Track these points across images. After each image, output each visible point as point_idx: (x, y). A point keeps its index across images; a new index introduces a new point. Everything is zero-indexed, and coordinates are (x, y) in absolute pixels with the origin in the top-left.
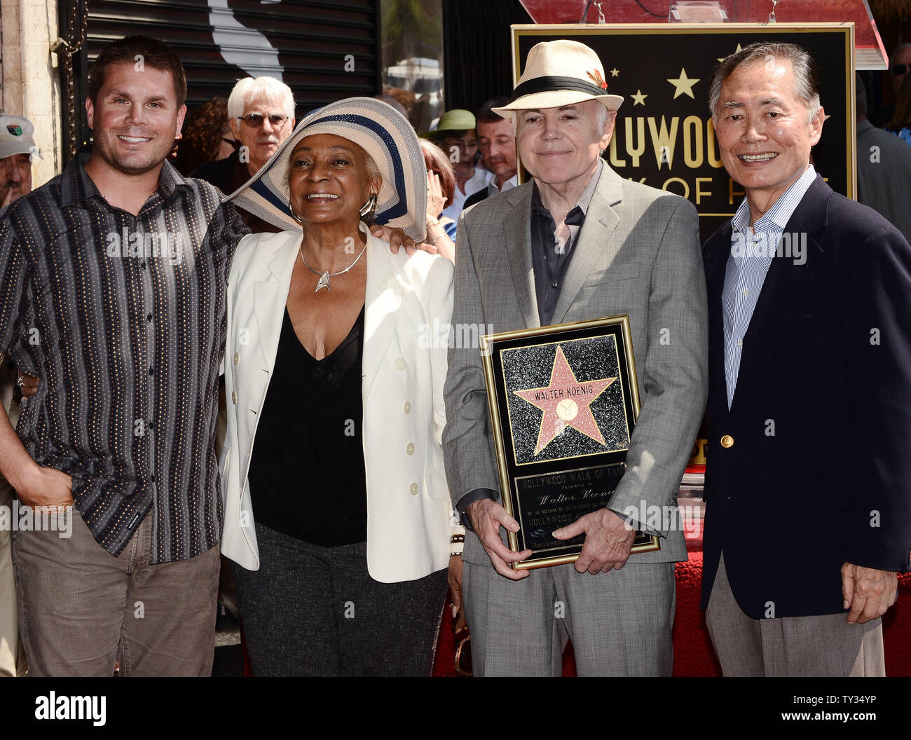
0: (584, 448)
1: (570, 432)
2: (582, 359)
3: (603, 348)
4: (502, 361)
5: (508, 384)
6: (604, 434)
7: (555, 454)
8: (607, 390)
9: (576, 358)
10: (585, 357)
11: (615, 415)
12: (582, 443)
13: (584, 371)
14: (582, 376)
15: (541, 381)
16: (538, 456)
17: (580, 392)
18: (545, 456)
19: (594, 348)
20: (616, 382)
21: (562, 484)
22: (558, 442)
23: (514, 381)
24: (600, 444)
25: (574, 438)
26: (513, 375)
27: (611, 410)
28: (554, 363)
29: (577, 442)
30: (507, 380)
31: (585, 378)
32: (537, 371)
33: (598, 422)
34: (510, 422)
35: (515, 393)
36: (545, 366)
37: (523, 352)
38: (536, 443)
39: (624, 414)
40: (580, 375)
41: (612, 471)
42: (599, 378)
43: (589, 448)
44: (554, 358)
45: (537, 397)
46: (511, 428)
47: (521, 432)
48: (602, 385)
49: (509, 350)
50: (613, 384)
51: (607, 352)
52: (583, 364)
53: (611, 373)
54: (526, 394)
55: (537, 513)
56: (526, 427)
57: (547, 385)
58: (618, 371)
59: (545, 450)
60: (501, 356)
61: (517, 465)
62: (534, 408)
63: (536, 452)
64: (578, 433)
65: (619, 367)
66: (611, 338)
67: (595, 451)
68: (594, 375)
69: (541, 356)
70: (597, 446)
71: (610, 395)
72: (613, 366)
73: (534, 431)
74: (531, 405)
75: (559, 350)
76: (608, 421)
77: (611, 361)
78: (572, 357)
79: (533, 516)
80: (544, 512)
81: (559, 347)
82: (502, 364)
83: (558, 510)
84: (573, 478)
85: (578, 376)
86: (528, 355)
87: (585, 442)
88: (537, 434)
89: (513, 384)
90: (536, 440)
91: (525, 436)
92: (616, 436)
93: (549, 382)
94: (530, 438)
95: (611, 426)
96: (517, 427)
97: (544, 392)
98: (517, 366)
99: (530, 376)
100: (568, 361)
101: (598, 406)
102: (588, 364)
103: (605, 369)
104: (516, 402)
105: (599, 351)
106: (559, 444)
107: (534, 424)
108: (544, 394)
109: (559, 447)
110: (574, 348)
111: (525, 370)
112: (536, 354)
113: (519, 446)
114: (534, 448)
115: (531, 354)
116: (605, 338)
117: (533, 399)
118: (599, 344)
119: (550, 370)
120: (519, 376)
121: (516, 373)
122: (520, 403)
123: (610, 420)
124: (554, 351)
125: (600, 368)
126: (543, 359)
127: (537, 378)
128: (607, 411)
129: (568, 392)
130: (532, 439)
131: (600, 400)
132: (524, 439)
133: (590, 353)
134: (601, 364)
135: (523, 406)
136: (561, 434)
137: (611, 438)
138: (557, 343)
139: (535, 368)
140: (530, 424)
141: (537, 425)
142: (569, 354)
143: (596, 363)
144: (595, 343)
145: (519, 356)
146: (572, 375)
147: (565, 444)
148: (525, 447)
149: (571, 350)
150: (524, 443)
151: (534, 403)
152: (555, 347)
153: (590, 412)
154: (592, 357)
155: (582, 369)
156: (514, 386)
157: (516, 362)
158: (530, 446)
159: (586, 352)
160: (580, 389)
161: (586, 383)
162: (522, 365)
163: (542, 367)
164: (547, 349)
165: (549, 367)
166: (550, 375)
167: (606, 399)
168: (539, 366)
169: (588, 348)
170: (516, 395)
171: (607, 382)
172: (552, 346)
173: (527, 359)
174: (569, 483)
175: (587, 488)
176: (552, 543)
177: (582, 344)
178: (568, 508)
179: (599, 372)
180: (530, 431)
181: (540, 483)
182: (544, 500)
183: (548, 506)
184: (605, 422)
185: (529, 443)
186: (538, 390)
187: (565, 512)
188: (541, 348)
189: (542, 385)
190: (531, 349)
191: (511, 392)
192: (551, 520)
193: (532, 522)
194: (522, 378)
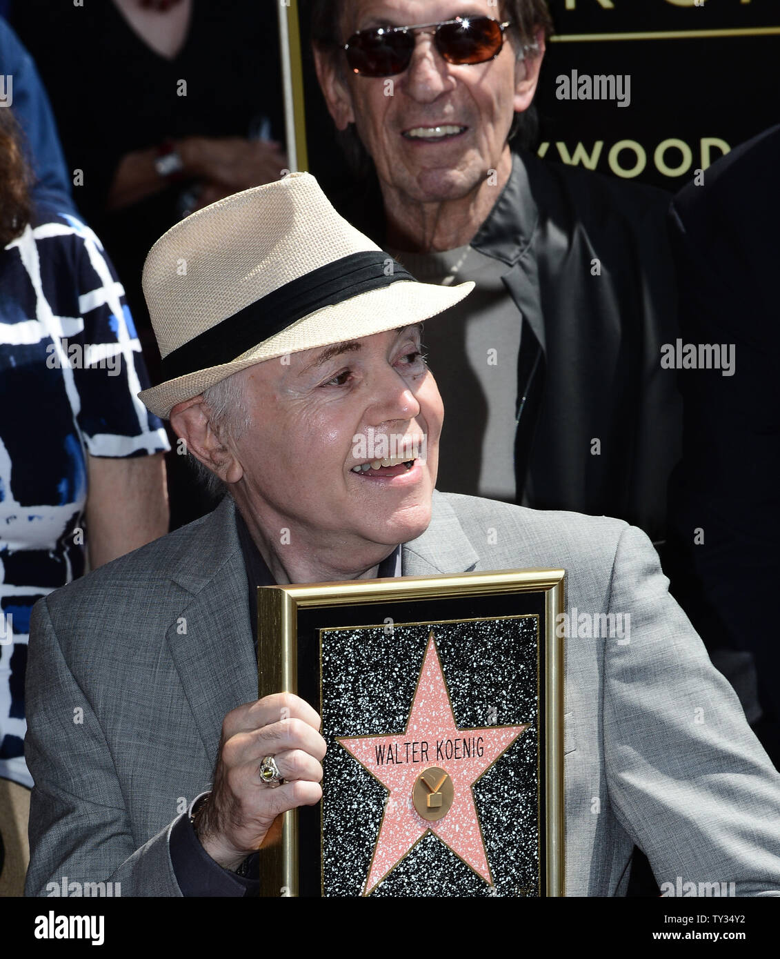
0: (455, 894)
1: (433, 849)
3: (514, 648)
4: (321, 653)
5: (329, 717)
6: (495, 859)
8: (510, 751)
9: (463, 667)
10: (479, 666)
11: (519, 815)
13: (473, 698)
14: (467, 712)
17: (460, 753)
19: (499, 646)
20: (528, 734)
22: (406, 873)
23: (340, 709)
24: (484, 885)
25: (438, 867)
26: (339, 696)
27: (516, 801)
30: (327, 706)
31: (473, 720)
32: (386, 689)
33: (486, 829)
35: (338, 740)
36: (403, 679)
37: (364, 638)
38: (366, 871)
40: (464, 711)
44: (420, 661)
45: (379, 757)
46: (323, 829)
47: (340, 839)
48: (500, 740)
49: (337, 630)
50: (521, 740)
51: (520, 658)
52: (473, 684)
53: (519, 715)
54: (360, 748)
56: (350, 829)
57: (400, 729)
59: (381, 888)
60: (320, 643)
62: (373, 782)
63: (365, 891)
64: (447, 852)
66: (531, 623)
69: (395, 654)
70: (479, 889)
71: (515, 766)
72: (528, 694)
74: (367, 774)
76: (506, 829)
77: (527, 683)
78: (454, 664)
81: (431, 635)
82: (322, 666)
85: (460, 710)
86: (373, 648)
87: (456, 873)
89: (339, 720)
90: (367, 863)
92: (517, 869)
93: (405, 721)
94: (356, 858)
95: (510, 843)
96: (333, 828)
97: (394, 744)
98: (348, 674)
99: (371, 701)
100: (446, 673)
101: (490, 791)
102: (482, 684)
103: (512, 700)
104: (339, 763)
105: (507, 654)
106: (409, 879)
107: (366, 823)
108: (394, 750)
109: (408, 884)
110: (461, 640)
111: (364, 685)
112: (387, 646)
113: (334, 875)
114: (360, 883)
115: (379, 646)
116: (519, 621)
117: (370, 760)
118: (507, 637)
119: (410, 691)
120: (350, 699)
121: (346, 690)
122: (345, 768)
123: (510, 828)
124: (422, 646)
125: (503, 697)
126: (400, 661)
127: (383, 707)
128: (506, 805)
129: (439, 750)
130: (359, 862)
131: (494, 777)
132: (345, 860)
133: (489, 659)
134: (505, 686)
135: (350, 775)
136: (415, 854)
137: (507, 873)
138: (429, 624)
139: (382, 682)
140: (359, 822)
141: (372, 826)
142: (449, 653)
143: (496, 685)
144: (499, 633)
145: (355, 648)
146: (445, 710)
147: (420, 880)
148: (344, 879)
149: (453, 646)
150: (344, 870)
151: (373, 768)
152: (423, 633)
153: (473, 803)
154: (492, 667)
155: (469, 695)
156: (339, 723)
157: (348, 663)
158: (355, 878)
159: (482, 655)
160: (460, 744)
161: (471, 734)
162: (360, 672)
163: (395, 680)
164: (411, 639)
165: (408, 683)
166: (409, 704)
167: (506, 773)
168: (389, 678)
169: (485, 645)
170: (340, 747)
171: (514, 732)
172: (420, 630)
173: (368, 658)
177: (475, 632)
179: (500, 705)
180: (359, 838)
184: (498, 831)
185: (353, 869)
186: (382, 739)
188: (397, 634)
189: (391, 726)
190: (378, 634)
191: (332, 738)
194: (355, 704)
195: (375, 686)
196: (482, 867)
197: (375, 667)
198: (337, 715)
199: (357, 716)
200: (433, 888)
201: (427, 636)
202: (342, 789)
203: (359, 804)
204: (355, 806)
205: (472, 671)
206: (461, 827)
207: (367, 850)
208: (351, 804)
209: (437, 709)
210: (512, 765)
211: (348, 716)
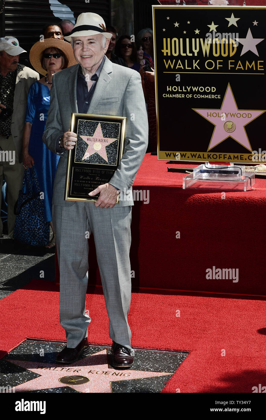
0: (100, 162)
6: (108, 158)
7: (89, 161)
8: (113, 143)
9: (105, 129)
11: (114, 152)
13: (106, 134)
14: (105, 135)
15: (91, 134)
16: (83, 161)
18: (86, 161)
19: (112, 127)
20: (117, 141)
21: (89, 173)
22: (91, 157)
25: (97, 157)
26: (81, 129)
27: (113, 150)
28: (97, 129)
29: (98, 159)
30: (78, 131)
31: (106, 137)
32: (90, 130)
33: (107, 153)
35: (80, 136)
37: (87, 122)
38: (83, 156)
39: (117, 153)
41: (108, 172)
42: (111, 138)
43: (102, 162)
44: (97, 127)
45: (88, 140)
46: (76, 148)
48: (111, 140)
49: (81, 120)
50: (116, 141)
51: (116, 129)
52: (107, 132)
53: (116, 137)
54: (84, 138)
55: (78, 181)
56: (81, 149)
58: (118, 137)
59: (86, 159)
60: (78, 122)
61: (75, 162)
62: (86, 143)
63: (83, 159)
64: (99, 155)
65: (119, 135)
66: (119, 124)
67: (104, 164)
68: (110, 136)
70: (105, 162)
71: (114, 145)
73: (84, 151)
75: (99, 124)
77: (117, 133)
78: (103, 127)
79: (76, 182)
80: (80, 181)
81: (99, 123)
82: (78, 125)
83: (86, 182)
84: (94, 172)
85: (104, 135)
87: (101, 159)
88: (85, 153)
90: (84, 155)
91: (80, 152)
92: (112, 160)
93: (93, 135)
95: (112, 156)
96: (78, 149)
97: (91, 138)
98: (83, 127)
99: (87, 131)
100: (102, 129)
101: (109, 148)
102: (108, 132)
103: (114, 135)
104: (80, 139)
105: (114, 128)
107: (84, 149)
109: (91, 159)
110: (105, 125)
112: (91, 124)
113: (77, 155)
116: (116, 123)
118: (114, 126)
119: (94, 131)
121: (82, 129)
123: (112, 154)
127: (89, 133)
128: (111, 150)
129: (99, 140)
130: (83, 154)
131: (110, 146)
133: (110, 128)
134: (113, 133)
135: (82, 141)
136: (93, 155)
137: (110, 160)
143: (111, 132)
144: (112, 125)
145: (85, 123)
146: (102, 135)
147: (94, 159)
149: (103, 125)
150: (79, 155)
151: (86, 141)
152: (98, 123)
153: (105, 149)
154: (110, 130)
155: (106, 133)
156: (81, 134)
157: (83, 125)
160: (103, 140)
161: (106, 139)
162: (85, 127)
164: (95, 123)
165: (94, 129)
166: (94, 133)
167: (112, 146)
168: (91, 128)
169: (110, 126)
171: (114, 140)
172: (97, 122)
173: (87, 125)
174: (92, 173)
175: (98, 176)
176: (81, 193)
177: (108, 124)
178: (89, 182)
179: (112, 135)
180: (82, 151)
181: (82, 170)
182: (81, 177)
183: (82, 180)
184: (110, 154)
185: (81, 155)
186: (89, 137)
187: (88, 183)
188: (93, 122)
189: (90, 135)
190: (89, 122)
191: (79, 136)
192: (82, 185)
193: (75, 184)
194: (84, 131)
196: (106, 160)
197: (88, 126)
198: (80, 132)
199: (84, 133)
200: (96, 160)
202: (80, 143)
203: (83, 146)
205: (107, 130)
206: (102, 152)
209: (99, 134)
211: (82, 133)
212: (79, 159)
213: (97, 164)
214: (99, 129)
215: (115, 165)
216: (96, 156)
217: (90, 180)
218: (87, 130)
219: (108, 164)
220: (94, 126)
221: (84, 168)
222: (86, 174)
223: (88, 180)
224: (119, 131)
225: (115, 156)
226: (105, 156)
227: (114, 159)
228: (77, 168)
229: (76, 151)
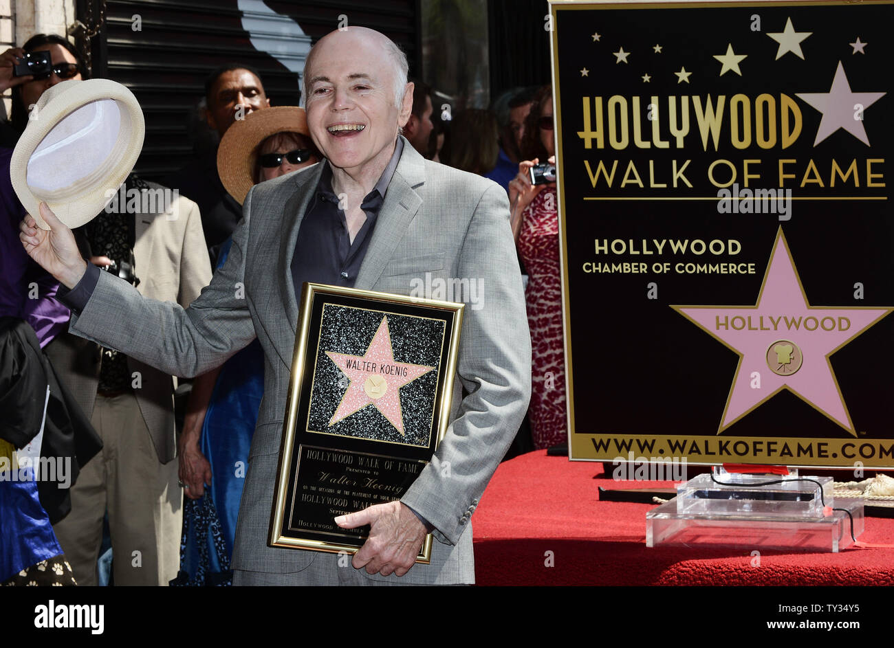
0: (382, 433)
1: (372, 411)
2: (406, 338)
3: (430, 333)
4: (323, 314)
5: (322, 342)
6: (406, 423)
7: (349, 430)
8: (422, 377)
9: (401, 335)
10: (409, 336)
11: (423, 406)
12: (381, 427)
13: (404, 350)
15: (358, 347)
16: (330, 428)
17: (394, 372)
18: (338, 430)
19: (422, 330)
20: (433, 372)
21: (347, 465)
22: (356, 419)
23: (329, 340)
24: (399, 433)
25: (374, 420)
26: (330, 333)
27: (422, 400)
28: (376, 334)
29: (375, 425)
30: (322, 337)
31: (403, 359)
32: (357, 336)
33: (403, 409)
34: (313, 383)
35: (327, 353)
36: (366, 334)
37: (348, 311)
38: (333, 413)
39: (432, 409)
40: (399, 354)
41: (403, 466)
42: (417, 363)
43: (386, 434)
44: (377, 328)
45: (349, 365)
46: (312, 390)
47: (321, 396)
48: (417, 371)
49: (333, 305)
50: (430, 373)
51: (433, 337)
52: (405, 344)
53: (430, 362)
54: (338, 359)
55: (314, 488)
56: (327, 393)
57: (362, 354)
58: (438, 361)
59: (341, 423)
60: (323, 310)
61: (307, 431)
62: (342, 374)
63: (332, 422)
64: (380, 414)
65: (440, 357)
66: (441, 324)
67: (392, 440)
68: (414, 358)
69: (364, 322)
70: (395, 434)
71: (424, 384)
72: (435, 354)
73: (335, 399)
74: (340, 371)
75: (385, 322)
76: (415, 411)
77: (435, 350)
78: (396, 331)
79: (309, 492)
80: (320, 489)
81: (385, 317)
82: (322, 319)
83: (336, 491)
84: (361, 463)
85: (396, 354)
86: (351, 317)
87: (383, 425)
88: (337, 404)
89: (328, 344)
90: (335, 409)
91: (324, 402)
92: (418, 430)
93: (365, 352)
94: (329, 406)
95: (416, 418)
96: (318, 390)
97: (357, 360)
98: (336, 325)
99: (347, 339)
100: (391, 336)
101: (408, 393)
102: (410, 345)
103: (426, 355)
104: (325, 363)
105: (426, 334)
106: (357, 421)
107: (337, 392)
108: (357, 364)
109: (356, 424)
110: (401, 323)
111: (344, 332)
112: (360, 318)
113: (316, 411)
114: (330, 417)
115: (355, 316)
116: (435, 321)
117: (343, 365)
118: (427, 327)
119: (369, 339)
120: (336, 336)
121: (334, 332)
122: (329, 365)
123: (417, 411)
124: (379, 321)
125: (421, 353)
126: (366, 325)
127: (354, 344)
128: (416, 401)
129: (382, 368)
130: (331, 408)
131: (411, 387)
132: (322, 405)
133: (416, 334)
134: (423, 348)
135: (331, 369)
136: (362, 411)
137: (412, 431)
138: (385, 312)
139: (355, 333)
140: (333, 391)
141: (340, 394)
142: (394, 328)
143: (418, 346)
144: (423, 324)
145: (342, 315)
146: (389, 352)
147: (363, 423)
148: (321, 414)
149: (397, 325)
150: (321, 410)
151: (343, 370)
152: (381, 316)
153: (398, 396)
154: (416, 338)
155: (402, 348)
156: (328, 345)
157: (337, 320)
158: (327, 415)
159: (412, 332)
160: (394, 369)
161: (402, 365)
162: (343, 326)
163: (362, 333)
164: (373, 317)
165: (369, 336)
166: (368, 345)
167: (418, 387)
168: (359, 331)
169: (415, 328)
170: (327, 356)
171: (425, 369)
172: (379, 314)
173: (349, 321)
174: (355, 465)
175: (372, 476)
176: (320, 526)
177: (410, 321)
178: (347, 493)
179: (418, 356)
180: (332, 398)
181: (325, 457)
182: (324, 476)
183: (327, 484)
184: (410, 411)
185: (326, 411)
186: (351, 357)
187: (342, 496)
188: (366, 313)
189: (357, 352)
190: (356, 311)
191: (323, 351)
192: (326, 500)
193: (305, 497)
194: (338, 339)
195: (350, 333)
196: (400, 427)
197: (352, 325)
198: (328, 342)
199: (339, 345)
200: (370, 428)
201: (383, 318)
202: (325, 374)
203: (334, 383)
204: (332, 383)
206: (389, 405)
207: (336, 404)
208: (330, 382)
209: (384, 350)
210: (422, 383)
212: (321, 422)
213: (371, 440)
214: (383, 334)
215: (425, 447)
216: (372, 415)
217: (350, 488)
218: (347, 336)
219: (404, 441)
220: (370, 324)
221: (333, 449)
222: (337, 470)
223: (343, 487)
224: (441, 342)
225: (425, 419)
226: (396, 420)
227: (422, 427)
228: (313, 450)
229: (313, 397)
